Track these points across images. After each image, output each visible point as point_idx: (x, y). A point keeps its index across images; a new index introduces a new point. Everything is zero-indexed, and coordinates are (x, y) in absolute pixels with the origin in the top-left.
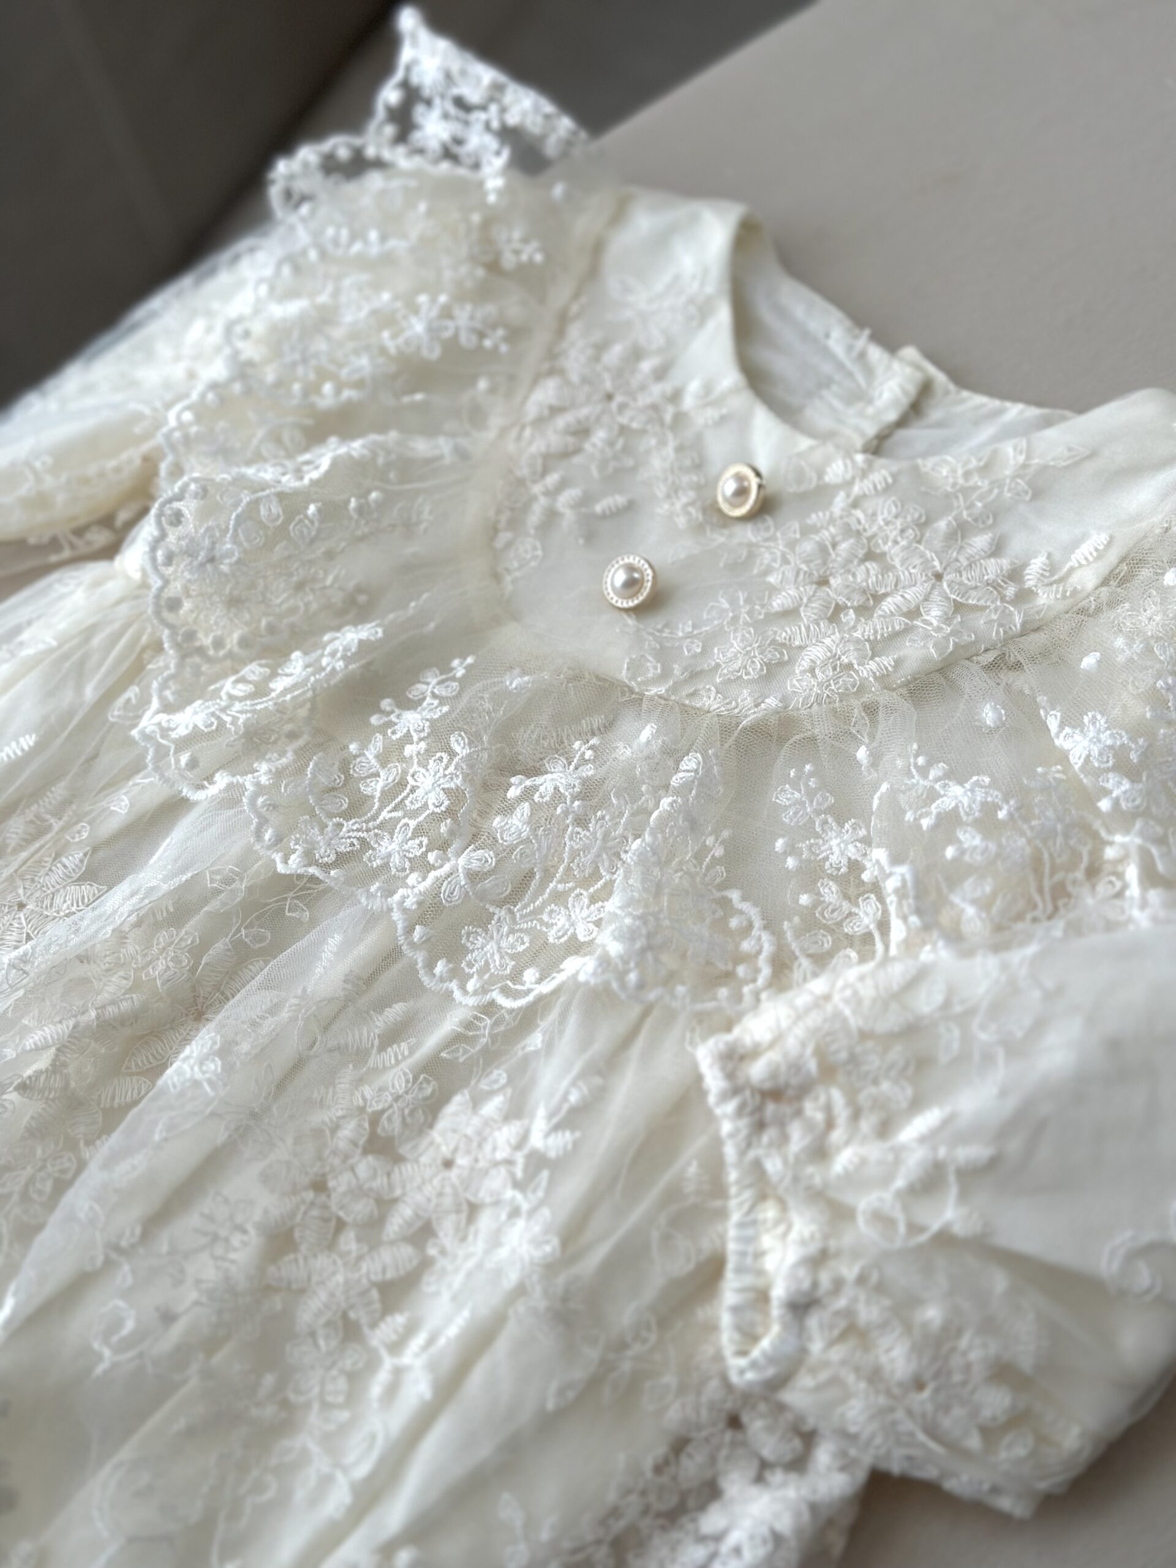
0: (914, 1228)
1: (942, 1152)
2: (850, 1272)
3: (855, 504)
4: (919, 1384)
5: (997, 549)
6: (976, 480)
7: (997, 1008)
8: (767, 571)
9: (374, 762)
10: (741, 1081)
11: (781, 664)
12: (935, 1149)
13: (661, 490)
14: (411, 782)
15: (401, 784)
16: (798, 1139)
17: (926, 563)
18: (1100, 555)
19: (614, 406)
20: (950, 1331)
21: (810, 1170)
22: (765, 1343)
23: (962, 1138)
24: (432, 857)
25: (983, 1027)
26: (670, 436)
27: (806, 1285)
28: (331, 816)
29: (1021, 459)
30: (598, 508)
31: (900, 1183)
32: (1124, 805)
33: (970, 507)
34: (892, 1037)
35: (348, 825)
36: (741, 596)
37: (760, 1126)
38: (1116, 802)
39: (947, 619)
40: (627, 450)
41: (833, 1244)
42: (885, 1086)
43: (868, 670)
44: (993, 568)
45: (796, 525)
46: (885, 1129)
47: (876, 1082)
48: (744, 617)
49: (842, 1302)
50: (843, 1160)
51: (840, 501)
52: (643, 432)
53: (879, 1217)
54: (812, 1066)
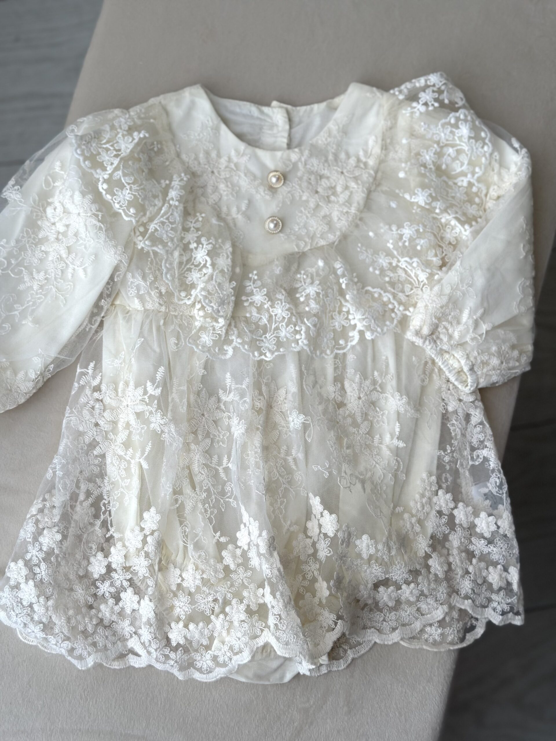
0: (481, 336)
1: (475, 317)
2: (475, 353)
3: (306, 164)
4: (502, 363)
5: (348, 156)
6: (329, 140)
7: (462, 280)
8: (301, 197)
9: (257, 315)
10: (424, 337)
11: (330, 221)
12: (473, 318)
13: (253, 191)
14: (273, 314)
15: (271, 316)
16: (445, 339)
17: (337, 171)
18: (376, 142)
19: (216, 174)
20: (500, 348)
21: (452, 342)
22: (469, 380)
23: (475, 312)
24: (297, 328)
25: (463, 287)
26: (239, 172)
27: (470, 363)
28: (261, 336)
29: (337, 127)
30: (244, 209)
31: (471, 330)
32: (442, 208)
33: (333, 148)
34: (448, 303)
35: (267, 335)
36: (302, 209)
37: (435, 342)
38: (440, 208)
39: (357, 184)
40: (233, 185)
41: (467, 352)
42: (452, 314)
43: (353, 210)
44: (352, 161)
45: (296, 179)
46: (459, 323)
47: (450, 314)
48: (309, 215)
49: (479, 361)
50: (456, 335)
51: (300, 166)
52: (231, 176)
53: (473, 339)
54: (436, 321)
